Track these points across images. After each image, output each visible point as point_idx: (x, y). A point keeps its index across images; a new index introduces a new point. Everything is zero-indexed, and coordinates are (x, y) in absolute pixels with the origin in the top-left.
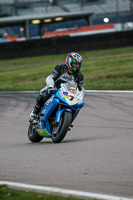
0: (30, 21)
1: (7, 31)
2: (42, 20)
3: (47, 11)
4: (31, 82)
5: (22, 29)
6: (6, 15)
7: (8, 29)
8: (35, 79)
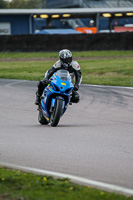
0: (101, 14)
1: (77, 23)
2: (113, 14)
3: (119, 6)
4: (97, 76)
5: (92, 22)
6: (77, 6)
7: (79, 20)
8: (102, 73)
